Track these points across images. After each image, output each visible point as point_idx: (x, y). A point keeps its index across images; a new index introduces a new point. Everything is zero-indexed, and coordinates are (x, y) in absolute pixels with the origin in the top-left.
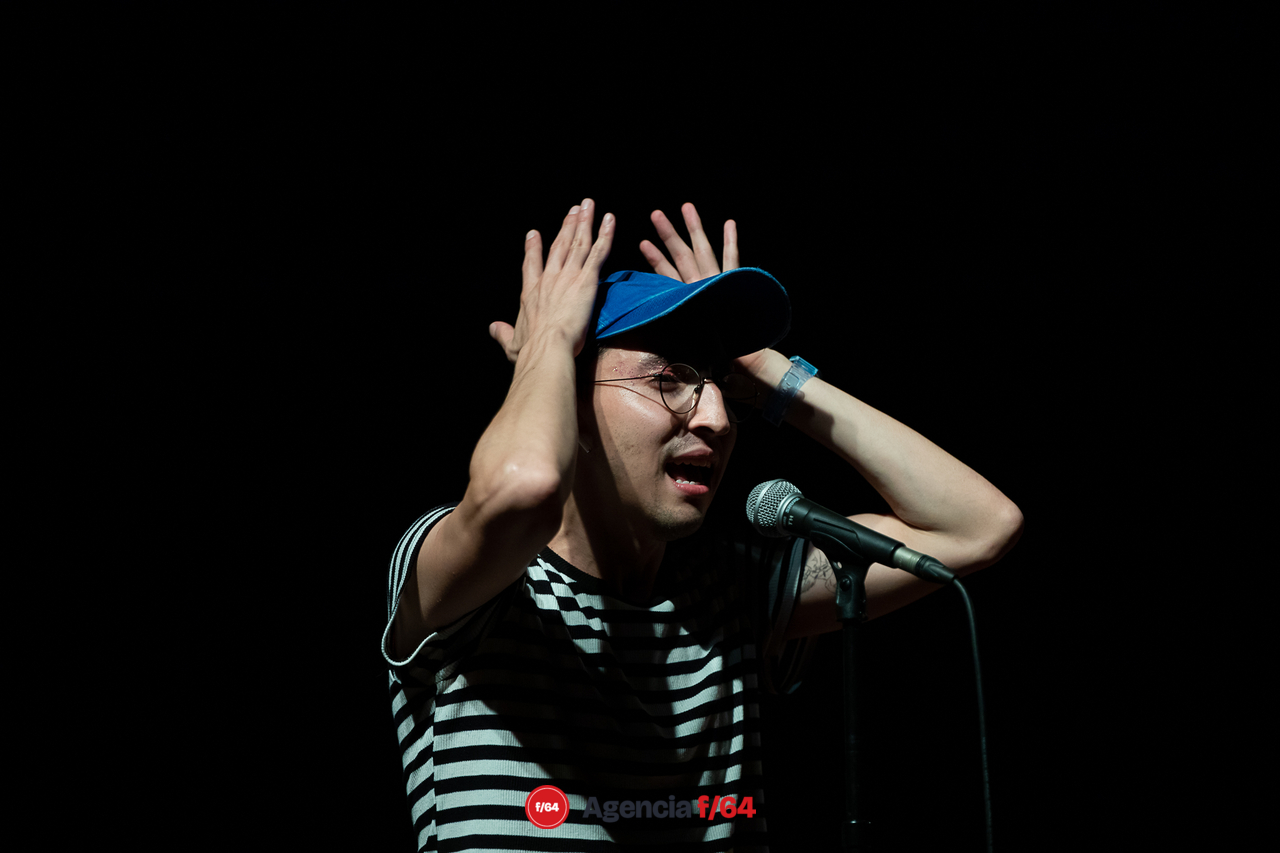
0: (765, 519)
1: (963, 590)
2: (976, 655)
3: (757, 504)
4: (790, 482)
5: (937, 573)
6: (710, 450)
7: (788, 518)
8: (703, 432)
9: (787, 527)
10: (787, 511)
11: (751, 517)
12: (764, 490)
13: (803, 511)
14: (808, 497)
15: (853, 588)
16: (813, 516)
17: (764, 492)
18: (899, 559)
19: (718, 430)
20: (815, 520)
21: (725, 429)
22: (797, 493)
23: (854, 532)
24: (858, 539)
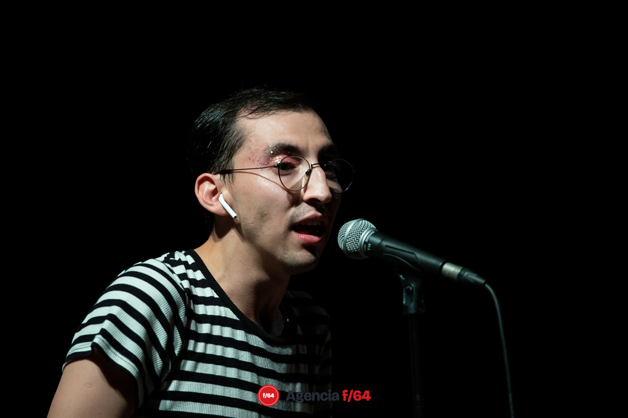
0: (351, 246)
1: (492, 291)
2: (503, 336)
3: (345, 236)
4: (368, 220)
5: (472, 279)
6: (319, 214)
7: (367, 245)
8: (313, 202)
9: (367, 252)
10: (367, 241)
11: (341, 245)
12: (349, 227)
13: (377, 240)
14: (380, 231)
15: (414, 292)
16: (385, 243)
17: (350, 228)
18: (446, 271)
19: (323, 199)
20: (386, 246)
21: (327, 199)
22: (373, 228)
23: (413, 253)
24: (417, 259)
